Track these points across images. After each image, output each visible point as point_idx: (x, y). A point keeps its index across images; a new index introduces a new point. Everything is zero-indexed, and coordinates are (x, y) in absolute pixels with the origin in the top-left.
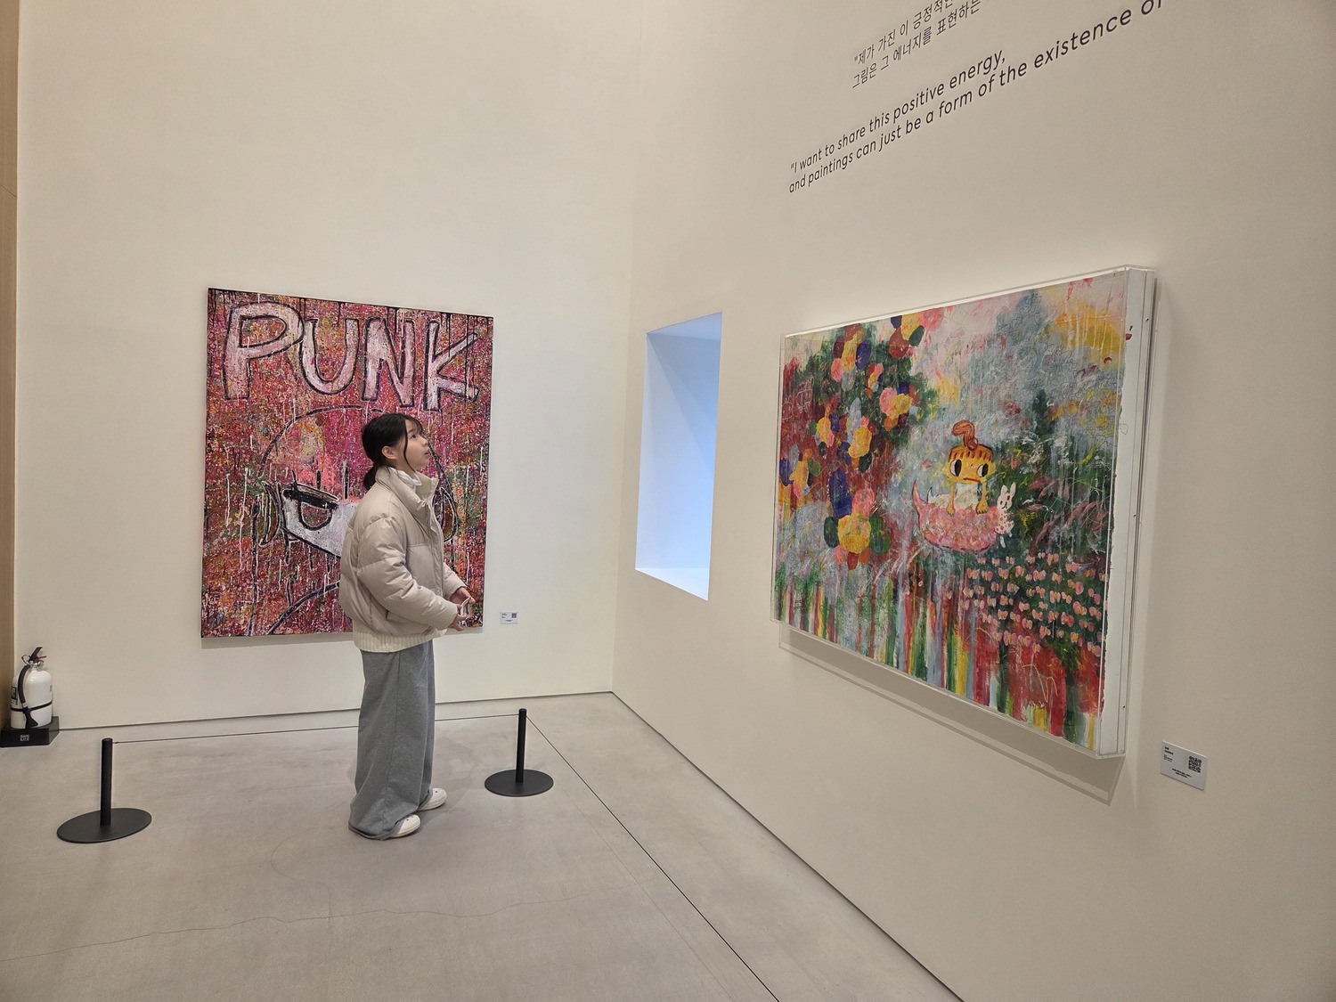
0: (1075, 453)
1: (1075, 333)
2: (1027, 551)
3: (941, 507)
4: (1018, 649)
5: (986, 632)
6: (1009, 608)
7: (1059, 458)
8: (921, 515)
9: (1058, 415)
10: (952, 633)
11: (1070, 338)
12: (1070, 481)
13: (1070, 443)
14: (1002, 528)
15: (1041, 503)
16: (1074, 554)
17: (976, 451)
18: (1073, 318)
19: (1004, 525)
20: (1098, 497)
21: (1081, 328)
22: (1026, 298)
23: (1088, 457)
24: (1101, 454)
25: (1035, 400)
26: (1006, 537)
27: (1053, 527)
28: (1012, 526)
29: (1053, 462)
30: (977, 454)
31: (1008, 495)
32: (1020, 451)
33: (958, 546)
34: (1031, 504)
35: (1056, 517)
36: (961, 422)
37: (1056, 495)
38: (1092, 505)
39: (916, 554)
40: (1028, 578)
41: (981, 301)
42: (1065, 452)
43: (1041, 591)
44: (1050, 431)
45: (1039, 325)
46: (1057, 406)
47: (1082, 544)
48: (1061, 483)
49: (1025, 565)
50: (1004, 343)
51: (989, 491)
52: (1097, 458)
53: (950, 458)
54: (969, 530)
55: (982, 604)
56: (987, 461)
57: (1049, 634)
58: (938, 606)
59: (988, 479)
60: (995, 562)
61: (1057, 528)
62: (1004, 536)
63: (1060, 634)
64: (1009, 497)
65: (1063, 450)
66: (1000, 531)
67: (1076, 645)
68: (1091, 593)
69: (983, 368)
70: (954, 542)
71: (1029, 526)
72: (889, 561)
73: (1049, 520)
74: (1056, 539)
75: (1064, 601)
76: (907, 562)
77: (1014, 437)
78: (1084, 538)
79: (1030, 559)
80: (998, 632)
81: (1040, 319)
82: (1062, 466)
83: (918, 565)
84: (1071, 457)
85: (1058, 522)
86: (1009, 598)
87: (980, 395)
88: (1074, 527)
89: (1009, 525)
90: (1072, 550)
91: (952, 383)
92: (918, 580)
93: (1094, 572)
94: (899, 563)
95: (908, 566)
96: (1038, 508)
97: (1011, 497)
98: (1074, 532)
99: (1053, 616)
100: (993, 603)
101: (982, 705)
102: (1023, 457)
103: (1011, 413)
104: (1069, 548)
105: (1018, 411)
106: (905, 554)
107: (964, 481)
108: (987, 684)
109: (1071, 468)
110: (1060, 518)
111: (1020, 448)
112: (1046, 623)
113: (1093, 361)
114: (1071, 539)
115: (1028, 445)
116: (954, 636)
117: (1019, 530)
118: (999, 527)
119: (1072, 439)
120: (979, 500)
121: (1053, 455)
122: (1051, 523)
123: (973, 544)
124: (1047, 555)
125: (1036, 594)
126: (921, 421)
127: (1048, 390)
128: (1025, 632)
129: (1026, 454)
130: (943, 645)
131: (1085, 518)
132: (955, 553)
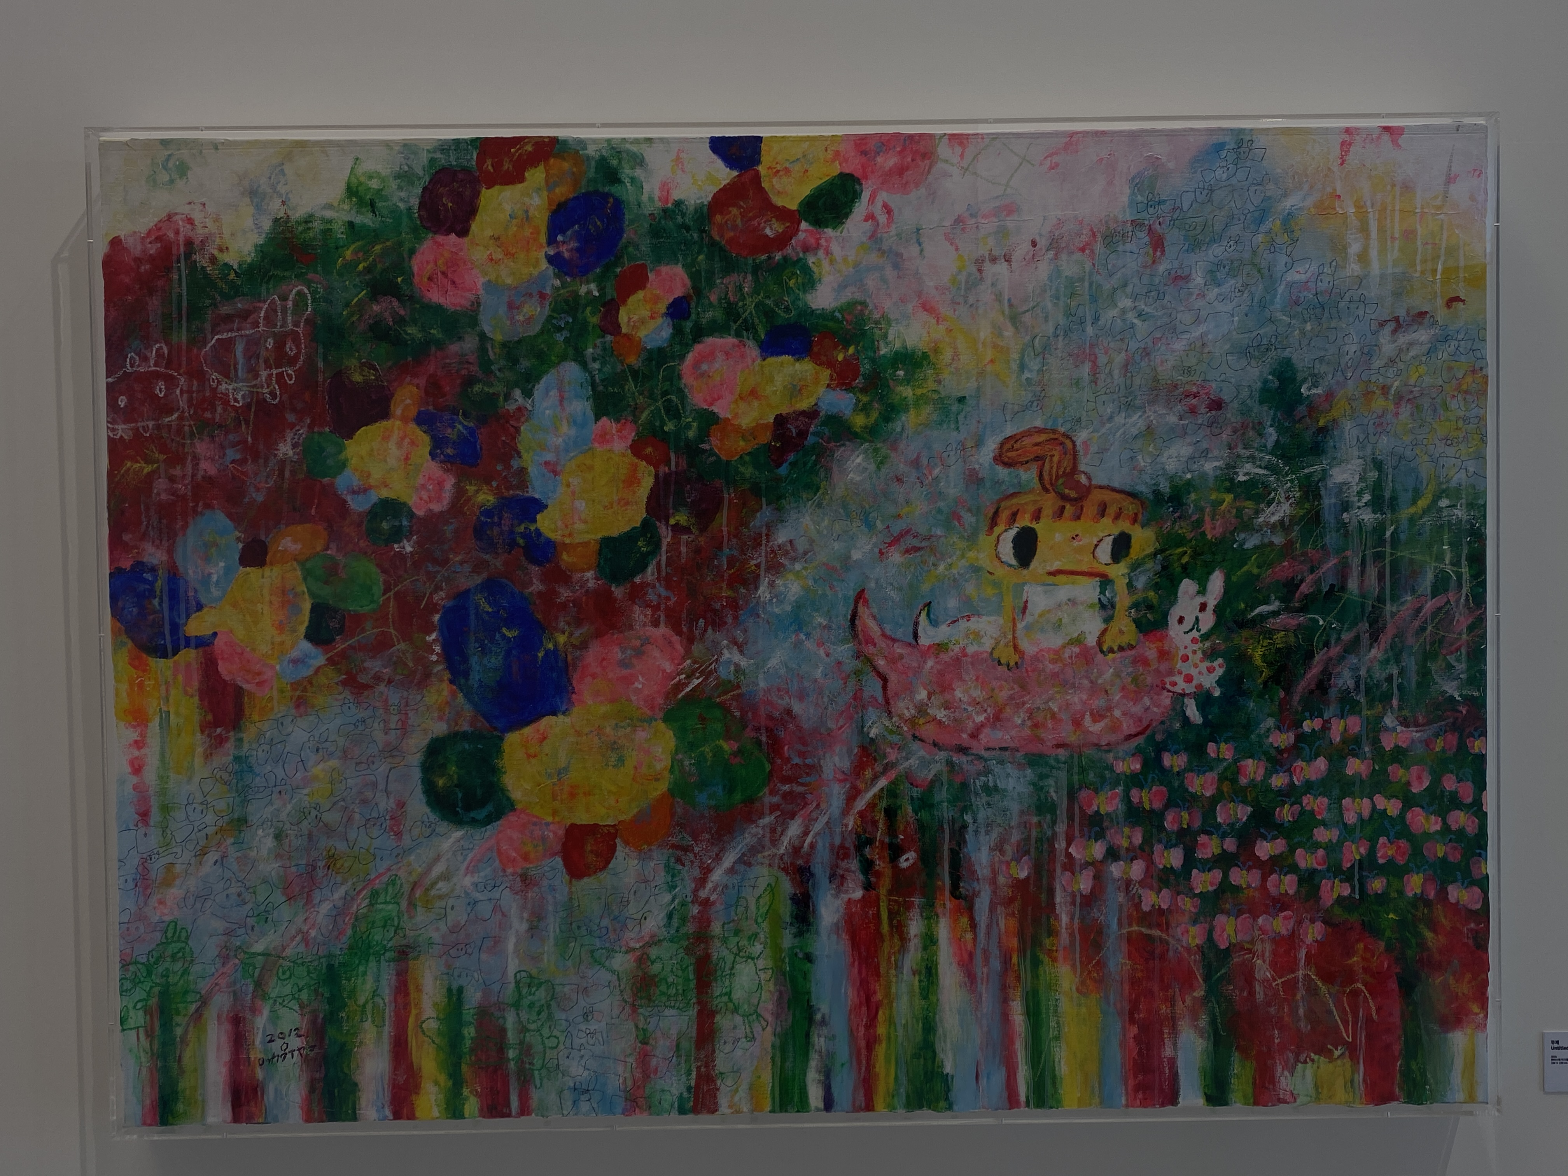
0: (1387, 494)
1: (1368, 237)
2: (1271, 722)
3: (971, 650)
4: (1258, 947)
5: (1156, 933)
6: (1224, 861)
7: (1346, 507)
8: (893, 678)
9: (1335, 413)
10: (1036, 963)
11: (1355, 248)
12: (1379, 557)
13: (1373, 475)
14: (1189, 679)
15: (1303, 610)
16: (1400, 708)
17: (1086, 504)
18: (1356, 207)
19: (1194, 672)
20: (1453, 584)
21: (1381, 230)
22: (1219, 147)
23: (1422, 503)
24: (1454, 494)
25: (1265, 382)
26: (1204, 700)
27: (1341, 658)
28: (1220, 672)
29: (1328, 516)
30: (1090, 509)
31: (1200, 600)
32: (1228, 498)
33: (1042, 741)
34: (1275, 614)
35: (1346, 636)
36: (1028, 433)
37: (1343, 588)
38: (1440, 601)
39: (882, 783)
40: (1278, 781)
41: (1072, 134)
42: (1360, 493)
43: (1315, 803)
44: (1317, 449)
45: (1262, 214)
46: (1330, 396)
47: (1419, 685)
48: (1355, 562)
49: (1265, 753)
50: (1158, 244)
51: (1139, 596)
52: (1444, 503)
53: (994, 522)
54: (1076, 699)
55: (1137, 869)
56: (1124, 526)
57: (1346, 892)
58: (982, 904)
59: (1135, 567)
60: (1173, 761)
61: (1353, 660)
62: (1195, 696)
63: (1377, 885)
64: (1203, 607)
65: (1356, 489)
66: (1181, 686)
67: (1422, 900)
68: (1450, 783)
69: (1094, 299)
70: (1027, 732)
71: (1270, 664)
72: (767, 820)
73: (1327, 644)
74: (1351, 683)
75: (1379, 815)
76: (845, 812)
77: (1209, 467)
78: (1425, 674)
79: (1284, 739)
80: (1195, 922)
81: (1267, 199)
82: (1355, 523)
83: (891, 813)
84: (1377, 504)
85: (1353, 646)
86: (1223, 836)
87: (1086, 368)
88: (1396, 653)
89: (1210, 670)
90: (1395, 702)
91: (985, 333)
92: (896, 851)
93: (1453, 739)
94: (810, 821)
95: (851, 822)
96: (1294, 622)
97: (1212, 603)
98: (1398, 661)
99: (1355, 852)
100: (1174, 858)
101: (1158, 1110)
102: (1239, 510)
103: (1193, 411)
104: (1386, 698)
105: (1217, 405)
106: (836, 794)
107: (1052, 579)
108: (1168, 1052)
109: (1379, 529)
110: (1357, 638)
111: (1228, 490)
112: (1337, 871)
113: (1418, 302)
114: (1390, 679)
115: (1252, 483)
116: (1047, 969)
117: (1241, 679)
118: (1179, 679)
119: (1378, 465)
120: (1108, 620)
121: (1328, 501)
122: (1335, 651)
123: (1096, 728)
124: (1328, 721)
125: (1302, 812)
126: (872, 432)
127: (1302, 359)
128: (1280, 904)
129: (1249, 504)
130: (1005, 1001)
131: (1423, 629)
132: (1035, 760)
